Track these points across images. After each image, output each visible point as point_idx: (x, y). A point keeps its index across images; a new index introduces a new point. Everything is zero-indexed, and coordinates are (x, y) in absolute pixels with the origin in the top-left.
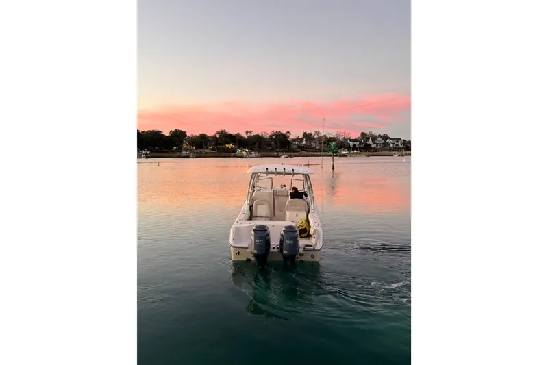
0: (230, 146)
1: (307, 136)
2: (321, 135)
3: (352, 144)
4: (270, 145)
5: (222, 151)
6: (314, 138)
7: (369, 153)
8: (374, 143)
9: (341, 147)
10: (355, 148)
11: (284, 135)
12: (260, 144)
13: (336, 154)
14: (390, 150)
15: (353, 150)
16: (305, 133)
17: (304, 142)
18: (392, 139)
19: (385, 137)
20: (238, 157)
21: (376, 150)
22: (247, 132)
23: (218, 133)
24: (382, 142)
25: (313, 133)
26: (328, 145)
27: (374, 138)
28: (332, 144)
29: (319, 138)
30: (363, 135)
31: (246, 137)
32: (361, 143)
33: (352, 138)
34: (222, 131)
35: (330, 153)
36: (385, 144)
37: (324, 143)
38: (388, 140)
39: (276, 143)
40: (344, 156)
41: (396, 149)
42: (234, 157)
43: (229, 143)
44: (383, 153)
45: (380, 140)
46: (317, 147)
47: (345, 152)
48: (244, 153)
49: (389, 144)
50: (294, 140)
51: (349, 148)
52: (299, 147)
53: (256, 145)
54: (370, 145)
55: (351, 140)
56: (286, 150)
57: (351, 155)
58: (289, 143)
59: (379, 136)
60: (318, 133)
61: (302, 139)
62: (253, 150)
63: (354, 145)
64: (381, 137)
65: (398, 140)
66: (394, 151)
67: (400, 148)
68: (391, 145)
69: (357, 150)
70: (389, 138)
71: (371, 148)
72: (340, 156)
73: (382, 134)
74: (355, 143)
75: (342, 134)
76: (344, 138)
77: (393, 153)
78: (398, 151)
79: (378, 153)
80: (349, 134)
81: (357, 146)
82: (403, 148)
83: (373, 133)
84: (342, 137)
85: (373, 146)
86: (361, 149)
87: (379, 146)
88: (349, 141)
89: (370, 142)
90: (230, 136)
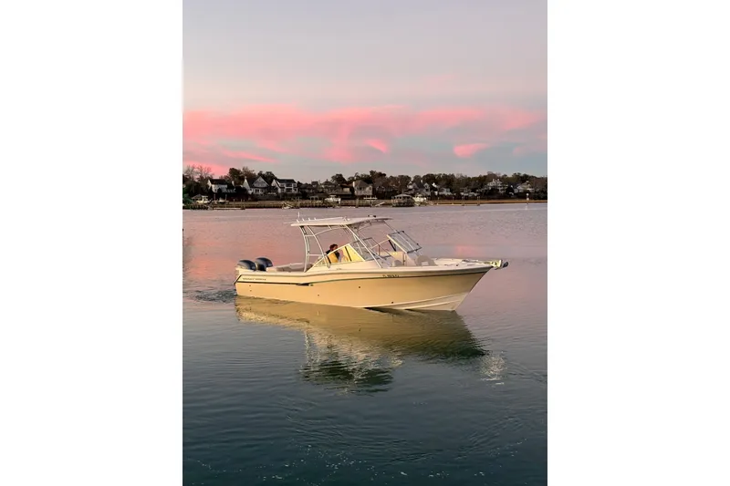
3: (214, 188)
7: (243, 203)
8: (252, 186)
9: (196, 193)
10: (220, 194)
13: (188, 205)
14: (278, 198)
15: (218, 198)
18: (281, 181)
19: (269, 177)
21: (254, 198)
24: (265, 185)
27: (252, 179)
30: (234, 172)
32: (230, 186)
33: (215, 178)
36: (270, 188)
38: (274, 183)
40: (202, 208)
41: (286, 196)
44: (267, 203)
45: (261, 183)
47: (203, 201)
49: (275, 189)
51: (210, 194)
54: (245, 190)
55: (213, 181)
57: (214, 207)
59: (260, 174)
63: (220, 190)
64: (263, 176)
65: (290, 182)
66: (282, 200)
67: (292, 195)
68: (279, 190)
69: (223, 198)
70: (276, 179)
71: (248, 195)
72: (194, 208)
73: (264, 173)
74: (223, 186)
75: (196, 170)
76: (201, 177)
77: (283, 203)
78: (290, 200)
79: (257, 203)
80: (209, 170)
81: (225, 191)
82: (297, 195)
83: (250, 169)
84: (198, 176)
85: (250, 192)
86: (230, 197)
87: (260, 192)
88: (209, 183)
89: (246, 184)
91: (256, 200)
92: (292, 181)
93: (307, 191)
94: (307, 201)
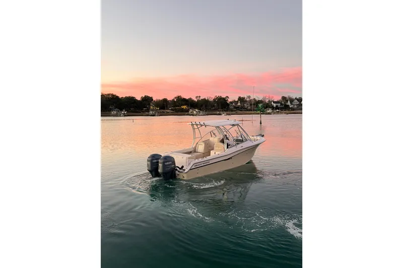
0: (184, 107)
1: (241, 100)
2: (252, 98)
3: (275, 105)
4: (214, 106)
5: (179, 111)
6: (246, 101)
7: (287, 112)
8: (291, 104)
9: (267, 107)
10: (277, 108)
11: (224, 99)
12: (206, 106)
13: (263, 113)
16: (240, 97)
17: (239, 104)
19: (300, 100)
20: (190, 115)
21: (293, 109)
22: (197, 97)
23: (176, 98)
24: (298, 103)
25: (246, 97)
26: (257, 106)
27: (292, 100)
28: (260, 105)
29: (250, 101)
30: (284, 98)
31: (196, 100)
32: (281, 104)
34: (178, 97)
35: (258, 112)
36: (300, 105)
37: (254, 104)
39: (218, 105)
40: (269, 114)
42: (187, 115)
43: (184, 105)
44: (298, 111)
45: (296, 102)
46: (249, 108)
47: (270, 111)
48: (195, 112)
50: (231, 103)
51: (273, 108)
52: (235, 107)
53: (204, 106)
54: (288, 106)
55: (274, 102)
56: (226, 109)
57: (275, 113)
58: (228, 105)
59: (296, 99)
60: (249, 97)
61: (238, 102)
62: (201, 110)
63: (277, 106)
64: (297, 100)
69: (279, 109)
71: (289, 108)
72: (266, 114)
73: (298, 98)
74: (278, 104)
75: (267, 98)
76: (269, 101)
79: (294, 111)
80: (273, 97)
81: (279, 106)
83: (291, 96)
84: (268, 100)
85: (291, 107)
86: (281, 109)
87: (296, 107)
88: (272, 103)
89: (289, 103)
90: (184, 100)
91: (293, 110)
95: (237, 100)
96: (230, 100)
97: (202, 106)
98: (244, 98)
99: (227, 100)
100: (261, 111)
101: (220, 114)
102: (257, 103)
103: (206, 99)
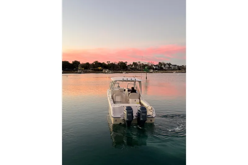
0: (100, 68)
1: (135, 64)
2: (141, 63)
3: (155, 67)
4: (118, 68)
5: (96, 70)
6: (138, 65)
7: (162, 71)
8: (165, 67)
9: (150, 69)
10: (156, 69)
11: (124, 63)
12: (113, 67)
13: (148, 72)
15: (155, 70)
16: (134, 62)
17: (133, 67)
18: (173, 65)
19: (169, 64)
20: (103, 73)
22: (108, 62)
23: (94, 62)
24: (168, 66)
25: (137, 62)
26: (144, 68)
27: (165, 65)
28: (146, 67)
29: (140, 65)
30: (160, 63)
31: (107, 64)
32: (159, 67)
34: (96, 62)
35: (145, 71)
36: (170, 67)
37: (142, 67)
39: (121, 67)
40: (151, 72)
41: (174, 70)
42: (101, 73)
43: (99, 67)
44: (169, 71)
45: (167, 66)
46: (139, 69)
47: (152, 71)
48: (106, 71)
49: (171, 67)
50: (129, 66)
51: (153, 69)
52: (131, 68)
53: (112, 68)
54: (163, 68)
55: (154, 66)
56: (125, 70)
57: (154, 72)
58: (127, 67)
59: (167, 64)
60: (139, 62)
61: (133, 65)
62: (110, 70)
63: (156, 68)
65: (175, 65)
66: (173, 70)
67: (176, 69)
68: (172, 68)
69: (157, 70)
70: (171, 65)
71: (163, 69)
73: (168, 63)
74: (156, 67)
75: (150, 63)
76: (151, 65)
77: (173, 71)
78: (175, 70)
80: (153, 63)
81: (157, 68)
82: (177, 69)
83: (164, 62)
86: (159, 70)
87: (167, 69)
88: (153, 66)
89: (163, 66)
90: (100, 63)
91: (166, 71)
92: (176, 65)
93: (180, 68)
94: (180, 71)
95: (132, 64)
96: (128, 64)
97: (111, 67)
98: (137, 63)
99: (126, 64)
100: (147, 71)
101: (122, 73)
102: (144, 66)
103: (114, 63)
